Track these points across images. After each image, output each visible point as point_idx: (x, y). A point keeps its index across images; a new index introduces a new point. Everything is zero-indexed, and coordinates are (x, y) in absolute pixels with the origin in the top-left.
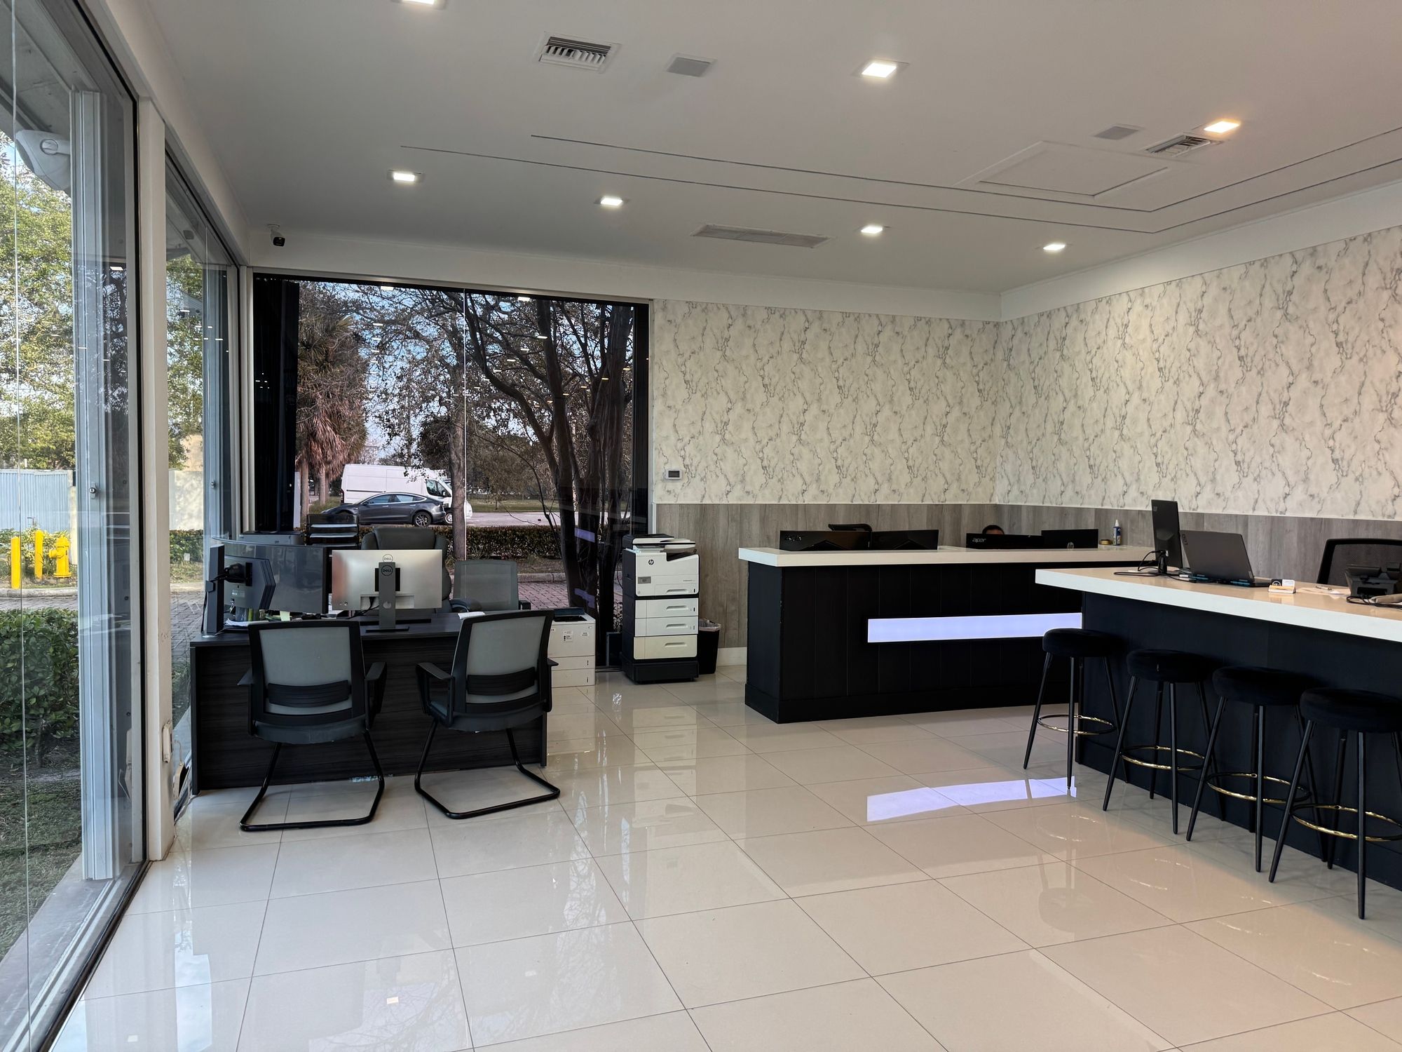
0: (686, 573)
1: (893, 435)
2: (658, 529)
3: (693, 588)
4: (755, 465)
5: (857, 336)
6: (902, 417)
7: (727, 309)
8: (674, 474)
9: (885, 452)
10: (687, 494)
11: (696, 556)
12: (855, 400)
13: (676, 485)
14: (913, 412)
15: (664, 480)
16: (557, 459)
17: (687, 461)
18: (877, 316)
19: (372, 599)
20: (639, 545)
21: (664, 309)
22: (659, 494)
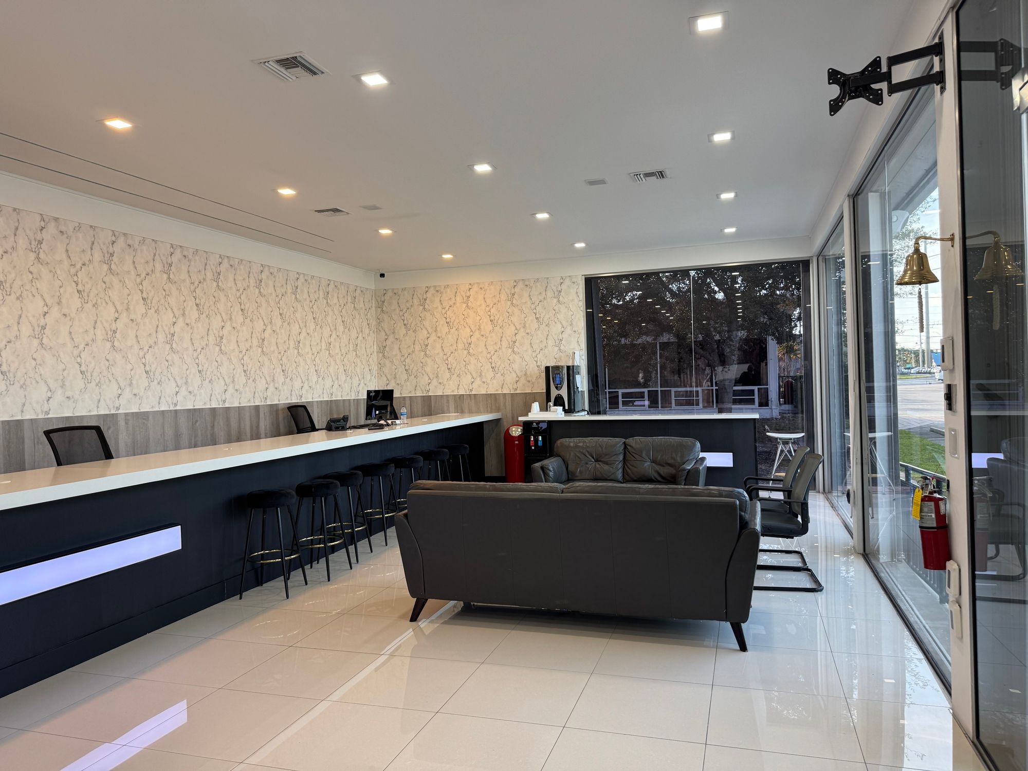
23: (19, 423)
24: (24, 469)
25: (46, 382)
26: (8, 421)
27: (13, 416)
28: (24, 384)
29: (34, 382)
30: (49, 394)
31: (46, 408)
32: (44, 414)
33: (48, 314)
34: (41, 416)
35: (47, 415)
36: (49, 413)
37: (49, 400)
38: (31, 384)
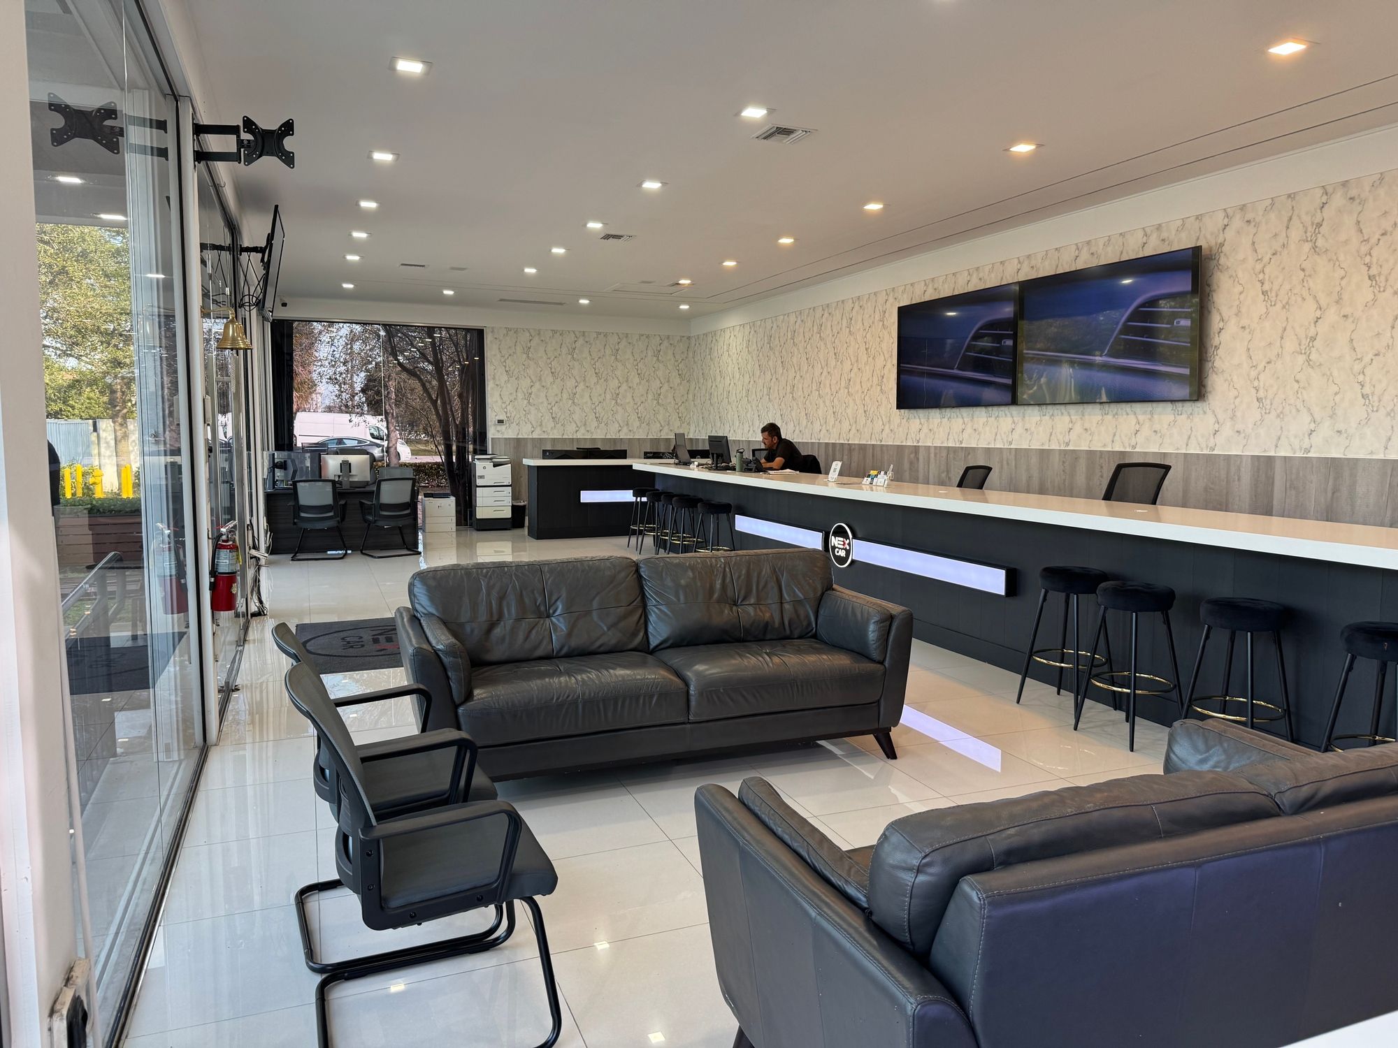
0: (505, 473)
1: (629, 399)
2: (492, 451)
3: (508, 481)
4: (548, 417)
5: (605, 345)
6: (634, 389)
7: (529, 331)
8: (500, 422)
9: (625, 409)
10: (509, 432)
11: (510, 465)
12: (606, 380)
13: (502, 428)
14: (640, 387)
15: (495, 425)
16: (440, 412)
17: (509, 415)
18: (617, 333)
19: (339, 476)
20: (477, 459)
21: (492, 332)
22: (492, 432)
23: (1270, 460)
24: (1271, 515)
25: (1309, 410)
26: (1258, 457)
27: (1265, 451)
28: (1282, 413)
29: (1294, 411)
30: (1312, 426)
31: (1306, 444)
32: (1303, 451)
33: (1321, 319)
34: (1299, 454)
35: (1307, 453)
36: (1309, 451)
37: (1311, 434)
38: (1290, 412)
